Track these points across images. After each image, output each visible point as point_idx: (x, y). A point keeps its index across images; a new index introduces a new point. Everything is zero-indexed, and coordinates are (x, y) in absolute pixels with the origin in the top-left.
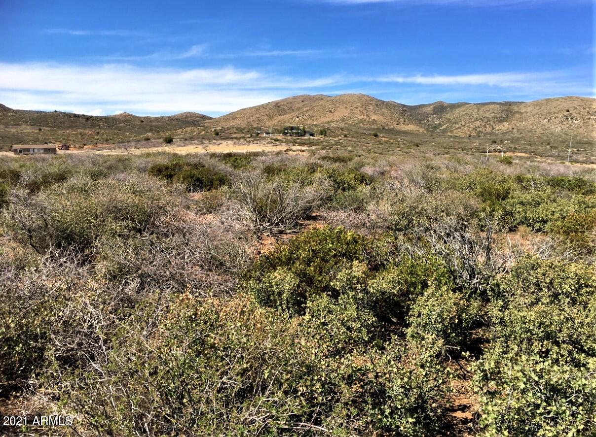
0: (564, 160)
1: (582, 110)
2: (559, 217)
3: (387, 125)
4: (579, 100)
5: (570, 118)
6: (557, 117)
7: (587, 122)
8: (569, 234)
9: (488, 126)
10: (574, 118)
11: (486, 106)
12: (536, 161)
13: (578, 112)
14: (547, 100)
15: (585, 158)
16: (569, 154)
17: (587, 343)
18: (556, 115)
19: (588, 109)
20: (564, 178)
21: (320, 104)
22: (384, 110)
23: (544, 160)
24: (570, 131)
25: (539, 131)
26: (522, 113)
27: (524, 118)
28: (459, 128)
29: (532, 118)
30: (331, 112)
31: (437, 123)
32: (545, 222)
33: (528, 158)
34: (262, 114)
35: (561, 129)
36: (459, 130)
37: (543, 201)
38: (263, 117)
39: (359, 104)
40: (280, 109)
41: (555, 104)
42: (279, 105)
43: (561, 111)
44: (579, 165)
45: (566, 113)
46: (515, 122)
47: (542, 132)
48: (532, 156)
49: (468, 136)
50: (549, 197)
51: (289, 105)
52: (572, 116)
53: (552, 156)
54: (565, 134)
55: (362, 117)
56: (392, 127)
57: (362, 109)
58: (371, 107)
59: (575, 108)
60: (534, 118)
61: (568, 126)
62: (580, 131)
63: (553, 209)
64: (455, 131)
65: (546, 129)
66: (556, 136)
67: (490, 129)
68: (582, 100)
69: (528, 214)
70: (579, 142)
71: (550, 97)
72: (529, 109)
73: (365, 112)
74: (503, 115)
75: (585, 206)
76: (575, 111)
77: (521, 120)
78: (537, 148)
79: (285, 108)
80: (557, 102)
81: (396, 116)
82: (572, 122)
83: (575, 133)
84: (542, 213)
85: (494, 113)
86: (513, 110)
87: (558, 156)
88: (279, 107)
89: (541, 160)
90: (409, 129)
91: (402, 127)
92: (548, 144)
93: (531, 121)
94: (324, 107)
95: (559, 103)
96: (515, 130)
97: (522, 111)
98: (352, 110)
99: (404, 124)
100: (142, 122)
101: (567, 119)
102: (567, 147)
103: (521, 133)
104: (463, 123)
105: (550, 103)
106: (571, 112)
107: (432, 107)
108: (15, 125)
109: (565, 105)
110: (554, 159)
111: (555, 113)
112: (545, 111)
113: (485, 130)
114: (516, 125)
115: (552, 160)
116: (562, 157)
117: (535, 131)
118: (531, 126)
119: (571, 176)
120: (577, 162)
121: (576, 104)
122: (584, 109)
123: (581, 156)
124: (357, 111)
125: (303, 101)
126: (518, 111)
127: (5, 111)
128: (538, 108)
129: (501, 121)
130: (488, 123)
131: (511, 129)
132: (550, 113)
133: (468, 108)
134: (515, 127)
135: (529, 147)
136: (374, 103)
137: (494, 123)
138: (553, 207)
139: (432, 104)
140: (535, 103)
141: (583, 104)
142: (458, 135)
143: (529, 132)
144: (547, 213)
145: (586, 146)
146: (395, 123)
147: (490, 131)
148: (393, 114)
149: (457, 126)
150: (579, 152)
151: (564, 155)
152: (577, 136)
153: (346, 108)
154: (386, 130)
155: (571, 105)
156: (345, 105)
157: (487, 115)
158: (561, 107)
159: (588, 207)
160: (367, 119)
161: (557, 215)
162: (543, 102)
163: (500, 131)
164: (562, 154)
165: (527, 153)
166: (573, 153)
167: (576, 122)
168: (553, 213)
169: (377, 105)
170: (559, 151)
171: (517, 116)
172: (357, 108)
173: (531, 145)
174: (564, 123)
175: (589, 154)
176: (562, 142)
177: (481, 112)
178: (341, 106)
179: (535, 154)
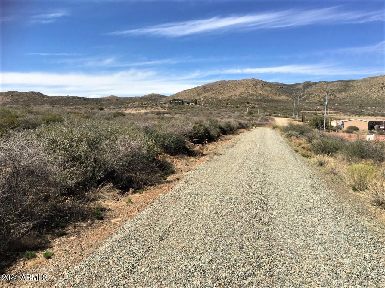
3: (268, 97)
5: (384, 88)
6: (376, 88)
9: (332, 95)
11: (332, 83)
14: (371, 78)
18: (375, 87)
21: (229, 85)
22: (267, 88)
24: (383, 96)
25: (363, 97)
26: (355, 87)
27: (355, 90)
28: (314, 97)
30: (234, 90)
31: (301, 94)
34: (194, 93)
35: (378, 96)
36: (313, 98)
38: (195, 95)
39: (251, 85)
40: (205, 90)
41: (375, 80)
42: (205, 87)
43: (379, 84)
45: (381, 85)
46: (349, 92)
47: (365, 98)
49: (318, 101)
51: (211, 87)
54: (379, 98)
55: (253, 92)
56: (271, 98)
57: (253, 88)
58: (259, 86)
60: (361, 89)
61: (382, 93)
64: (310, 99)
65: (368, 96)
66: (373, 100)
67: (333, 97)
71: (373, 76)
72: (359, 84)
73: (255, 90)
74: (343, 88)
77: (353, 91)
79: (209, 89)
80: (377, 79)
81: (274, 92)
85: (337, 87)
86: (349, 84)
88: (205, 88)
90: (282, 99)
91: (277, 98)
93: (360, 91)
94: (230, 87)
95: (378, 79)
96: (348, 97)
97: (355, 85)
98: (247, 88)
99: (279, 96)
100: (117, 100)
101: (382, 89)
103: (351, 99)
104: (316, 94)
105: (373, 79)
106: (384, 84)
107: (302, 85)
108: (41, 104)
109: (382, 81)
111: (375, 85)
112: (369, 85)
113: (330, 98)
114: (349, 94)
117: (361, 97)
118: (359, 94)
124: (250, 89)
125: (220, 85)
126: (352, 85)
127: (42, 97)
128: (365, 83)
129: (341, 92)
130: (333, 93)
131: (346, 97)
132: (372, 86)
133: (321, 84)
134: (349, 95)
136: (261, 84)
137: (337, 93)
139: (303, 83)
140: (364, 80)
142: (312, 101)
143: (357, 98)
146: (273, 96)
147: (333, 98)
148: (273, 90)
149: (313, 96)
153: (243, 87)
154: (266, 100)
156: (243, 86)
157: (333, 88)
158: (379, 82)
160: (255, 93)
162: (369, 79)
163: (339, 98)
169: (263, 85)
171: (352, 88)
172: (250, 87)
174: (380, 92)
177: (329, 87)
178: (240, 87)
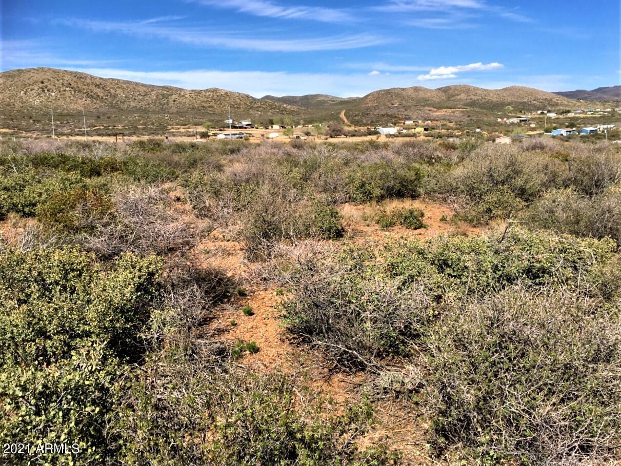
0: (49, 133)
1: (56, 82)
2: (47, 198)
4: (51, 72)
5: (46, 90)
6: (33, 89)
7: (64, 95)
8: (56, 215)
10: (51, 91)
12: (21, 137)
13: (52, 84)
14: (19, 70)
15: (70, 130)
16: (53, 127)
17: (79, 327)
18: (31, 87)
19: (61, 81)
20: (46, 155)
23: (29, 135)
24: (49, 103)
25: (18, 105)
29: (7, 90)
32: (34, 205)
33: (12, 134)
35: (40, 102)
37: (27, 183)
41: (27, 75)
43: (35, 82)
44: (65, 137)
45: (41, 85)
47: (21, 105)
48: (17, 132)
50: (33, 178)
52: (48, 88)
53: (37, 130)
54: (44, 106)
59: (49, 80)
60: (9, 90)
61: (46, 98)
62: (59, 103)
63: (39, 191)
65: (25, 102)
66: (36, 109)
68: (53, 71)
69: (15, 200)
70: (61, 115)
71: (21, 68)
72: (1, 81)
75: (69, 182)
76: (49, 82)
78: (19, 123)
80: (29, 73)
82: (50, 94)
83: (55, 105)
84: (29, 196)
87: (43, 130)
89: (26, 135)
92: (31, 118)
93: (7, 93)
95: (32, 74)
101: (43, 91)
102: (50, 120)
105: (23, 74)
106: (45, 84)
109: (39, 77)
110: (40, 133)
111: (30, 85)
112: (19, 83)
115: (38, 135)
116: (48, 130)
117: (14, 105)
118: (8, 99)
119: (54, 152)
120: (63, 134)
121: (49, 75)
122: (58, 80)
123: (65, 128)
128: (10, 79)
132: (25, 85)
135: (11, 122)
138: (38, 188)
140: (7, 74)
141: (56, 76)
143: (7, 105)
144: (34, 195)
145: (68, 118)
150: (63, 125)
151: (48, 128)
152: (57, 109)
155: (44, 77)
158: (35, 78)
159: (73, 183)
161: (44, 196)
162: (15, 73)
164: (46, 127)
165: (10, 129)
166: (57, 126)
167: (53, 94)
168: (40, 194)
170: (43, 125)
173: (12, 120)
174: (42, 95)
175: (73, 126)
176: (44, 115)
179: (19, 129)
